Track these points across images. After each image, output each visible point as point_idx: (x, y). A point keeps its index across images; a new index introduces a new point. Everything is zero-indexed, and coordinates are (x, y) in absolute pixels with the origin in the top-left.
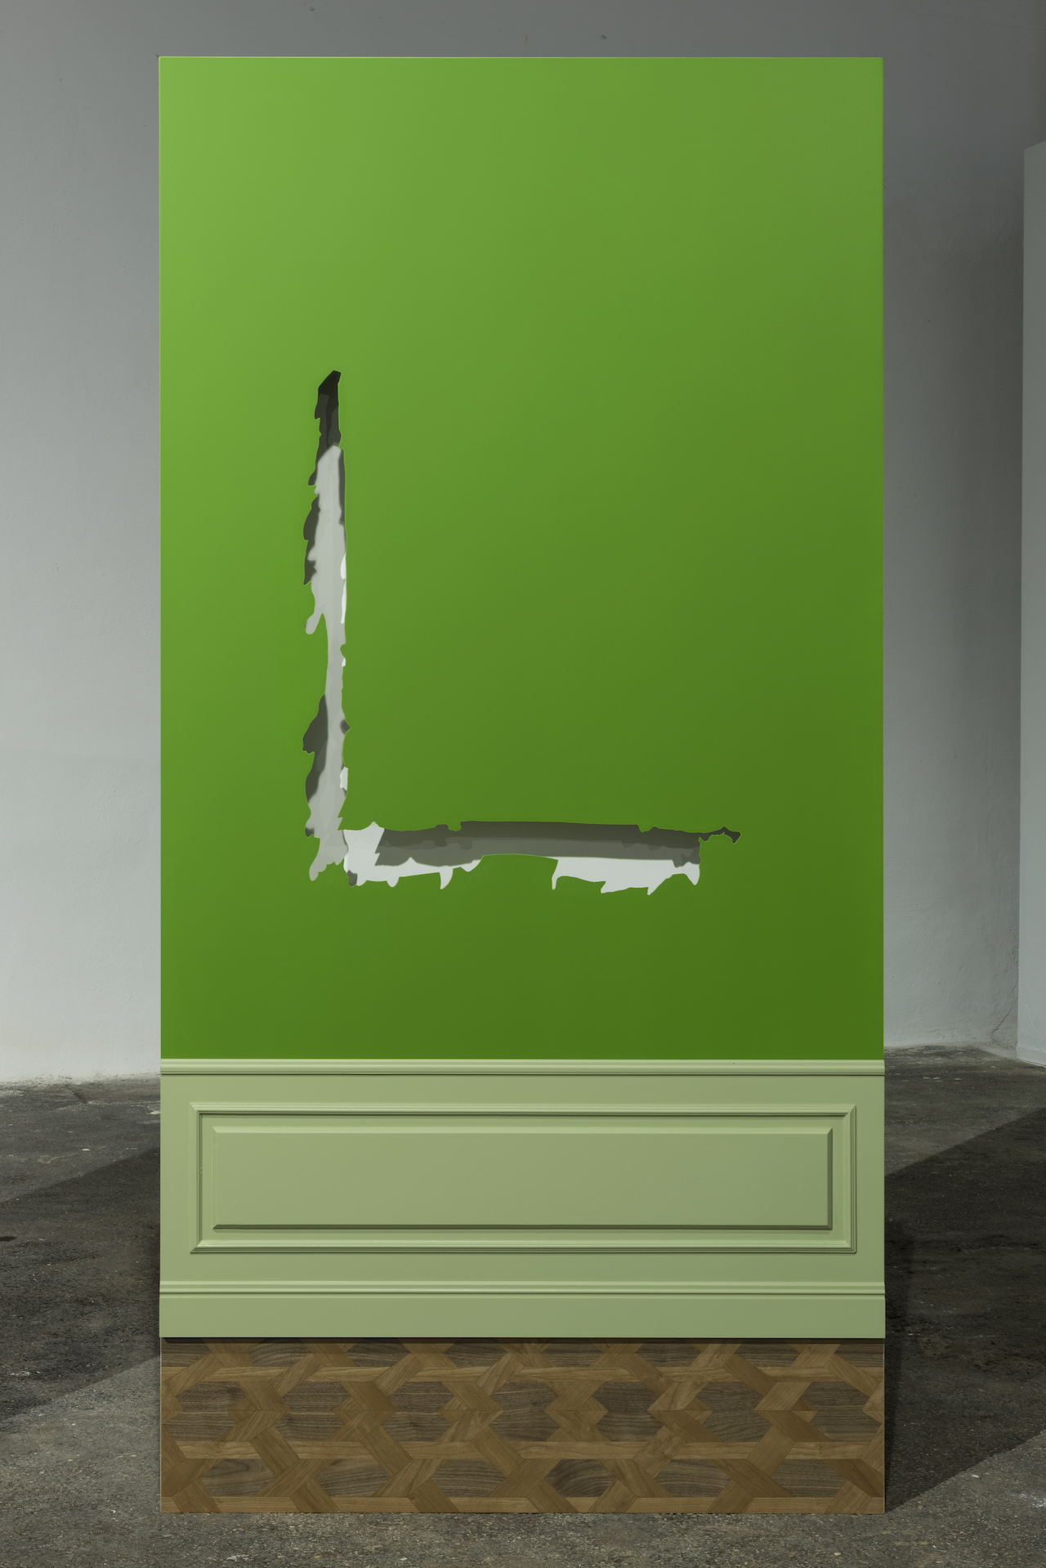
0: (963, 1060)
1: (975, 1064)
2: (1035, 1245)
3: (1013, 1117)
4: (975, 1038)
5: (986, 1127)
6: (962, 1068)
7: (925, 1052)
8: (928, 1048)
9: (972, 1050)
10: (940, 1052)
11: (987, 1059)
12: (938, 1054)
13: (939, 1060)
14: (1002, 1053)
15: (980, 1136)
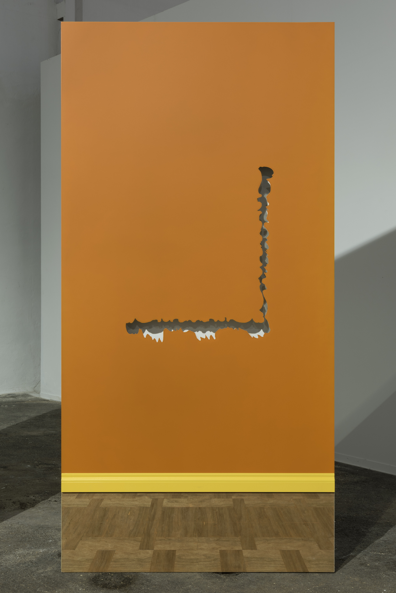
0: (20, 399)
1: (24, 400)
2: (6, 467)
3: (25, 419)
4: (28, 390)
5: (13, 423)
6: (18, 402)
7: (7, 396)
8: (9, 395)
9: (25, 395)
10: (13, 396)
11: (29, 398)
12: (12, 397)
13: (11, 399)
14: (35, 395)
15: (9, 427)
